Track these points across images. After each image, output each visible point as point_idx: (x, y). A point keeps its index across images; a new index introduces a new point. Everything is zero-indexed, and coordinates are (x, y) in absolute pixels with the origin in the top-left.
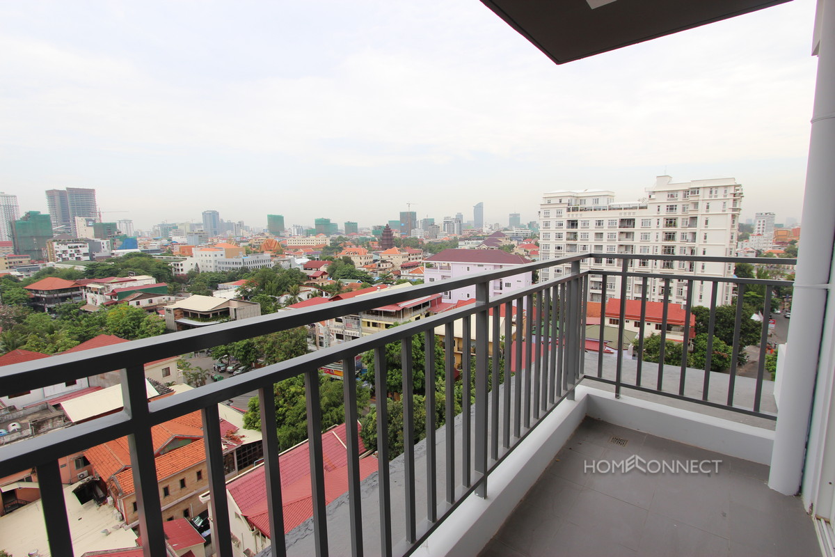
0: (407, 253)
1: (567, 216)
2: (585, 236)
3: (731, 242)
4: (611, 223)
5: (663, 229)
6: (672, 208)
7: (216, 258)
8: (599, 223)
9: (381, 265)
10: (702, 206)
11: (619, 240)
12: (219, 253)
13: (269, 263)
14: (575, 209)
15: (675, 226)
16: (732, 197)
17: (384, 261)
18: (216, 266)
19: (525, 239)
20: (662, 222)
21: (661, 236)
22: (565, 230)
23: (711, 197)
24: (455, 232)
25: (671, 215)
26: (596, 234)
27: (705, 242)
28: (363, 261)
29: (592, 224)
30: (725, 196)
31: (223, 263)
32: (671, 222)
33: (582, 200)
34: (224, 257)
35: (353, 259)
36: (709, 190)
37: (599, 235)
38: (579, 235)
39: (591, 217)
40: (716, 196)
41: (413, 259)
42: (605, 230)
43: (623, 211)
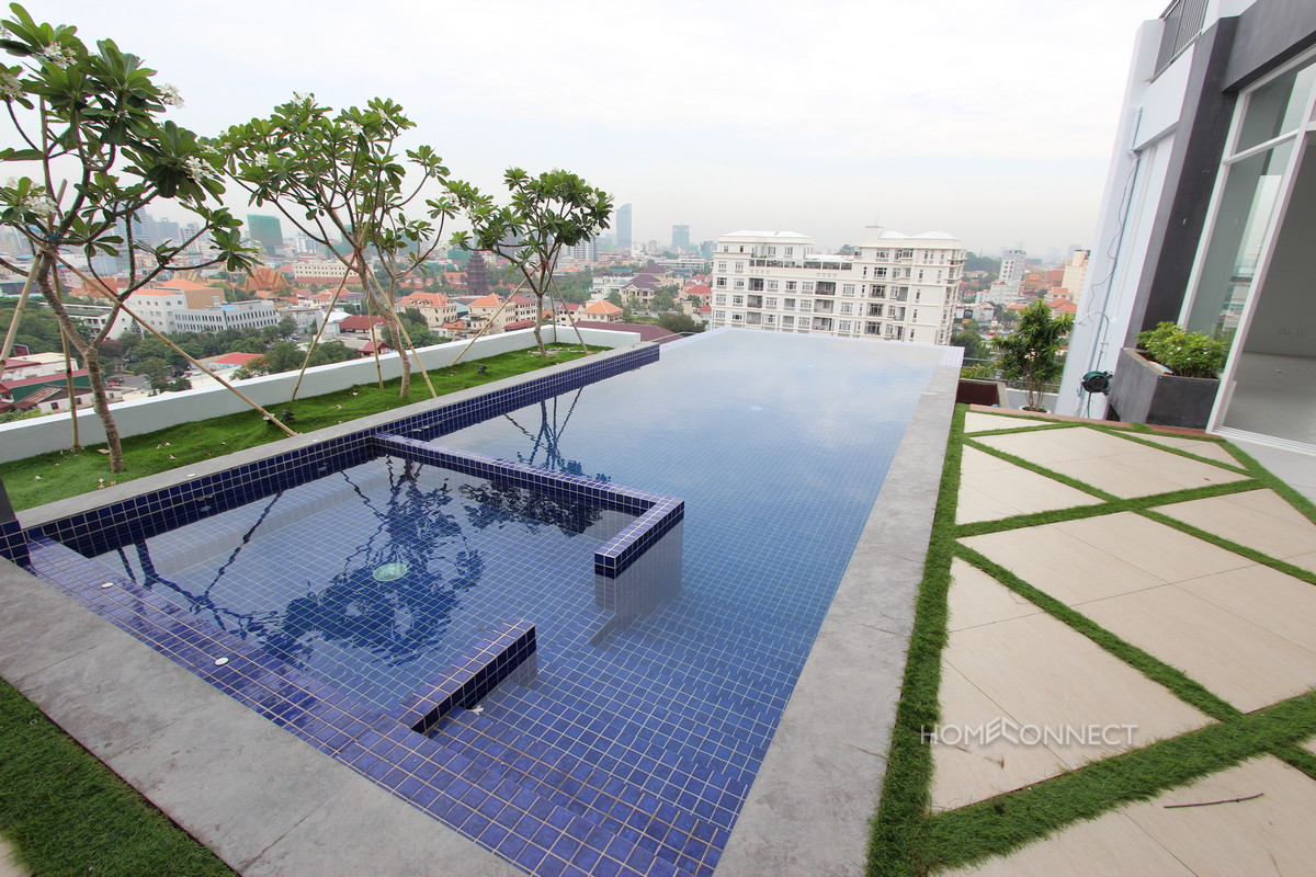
0: (513, 304)
1: (750, 272)
2: (772, 302)
3: (944, 322)
4: (806, 286)
5: (868, 299)
6: (880, 272)
7: (169, 309)
8: (791, 285)
9: (472, 324)
10: (915, 273)
11: (815, 311)
12: (174, 298)
13: (273, 317)
14: (760, 263)
15: (883, 296)
16: (949, 265)
17: (475, 319)
18: (172, 323)
19: (695, 273)
20: (868, 290)
21: (866, 309)
22: (746, 292)
23: (925, 262)
24: (587, 259)
25: (879, 281)
26: (787, 300)
27: (914, 321)
28: (441, 315)
29: (782, 286)
30: (941, 263)
31: (184, 317)
32: (878, 291)
33: (772, 249)
34: (184, 307)
35: (423, 312)
36: (923, 253)
37: (790, 302)
38: (764, 300)
39: (780, 275)
40: (931, 262)
41: (523, 313)
42: (798, 295)
43: (822, 271)
